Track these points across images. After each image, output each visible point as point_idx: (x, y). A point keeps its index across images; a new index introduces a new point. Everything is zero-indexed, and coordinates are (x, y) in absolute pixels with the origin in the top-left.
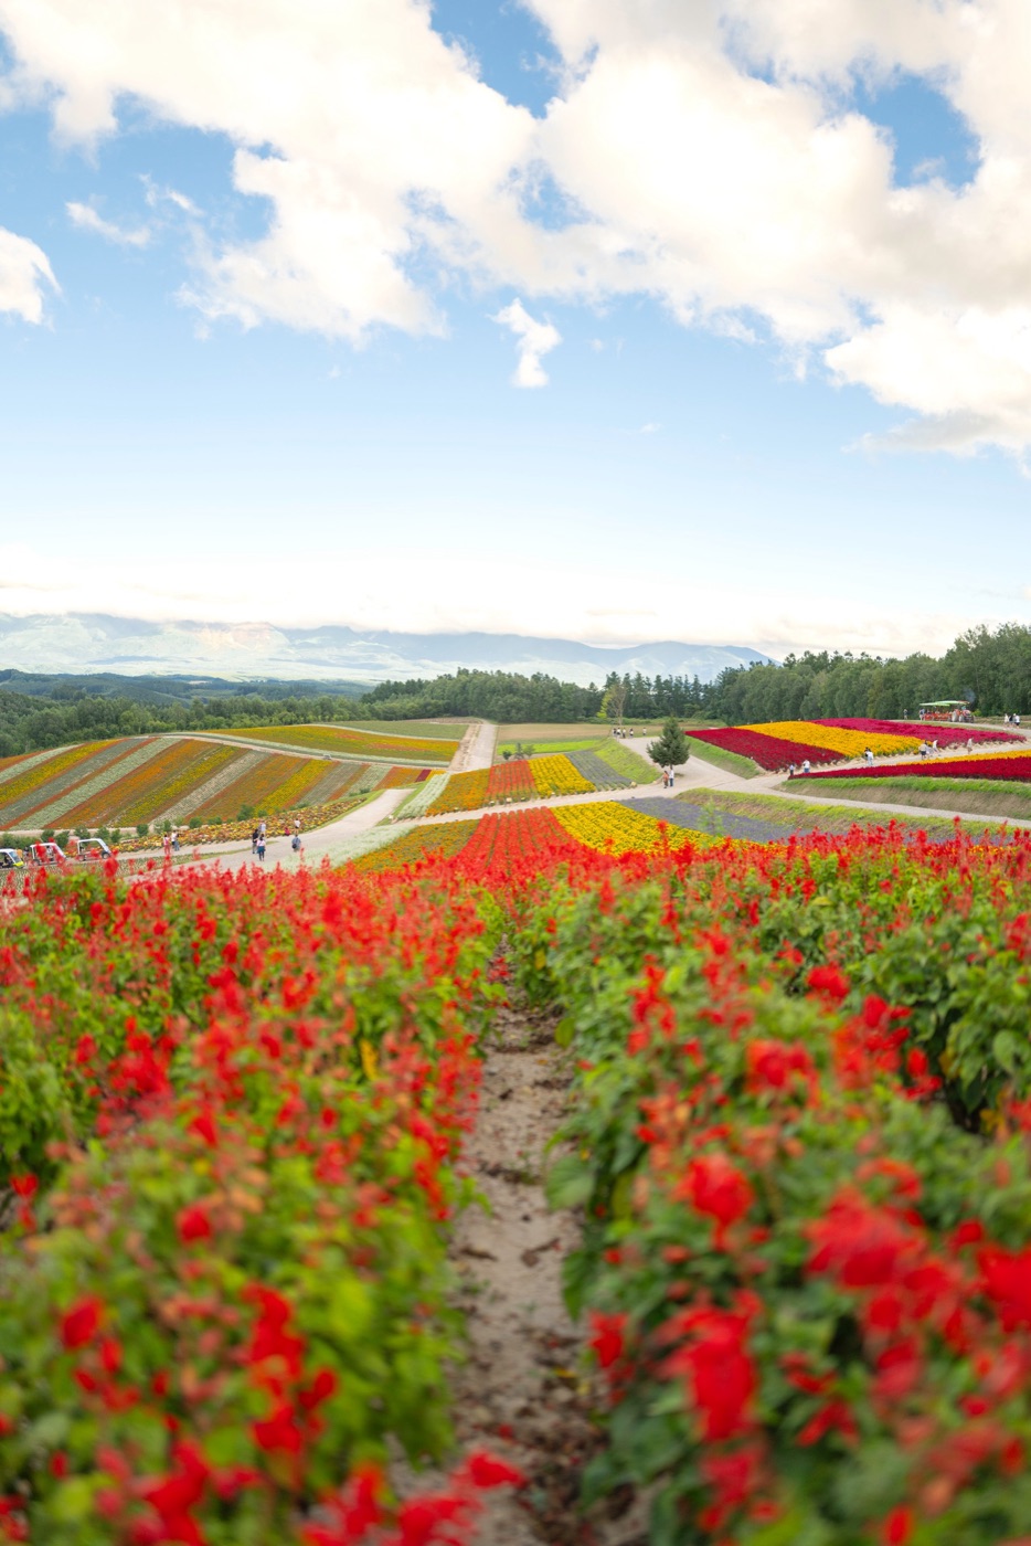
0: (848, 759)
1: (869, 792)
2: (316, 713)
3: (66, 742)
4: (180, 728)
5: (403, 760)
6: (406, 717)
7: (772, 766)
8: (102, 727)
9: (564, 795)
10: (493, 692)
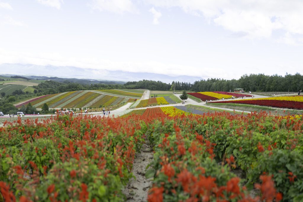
0: (219, 99)
1: (223, 106)
2: (115, 87)
3: (66, 91)
4: (88, 89)
5: (132, 97)
6: (132, 89)
7: (204, 100)
8: (73, 89)
9: (163, 105)
10: (150, 84)
